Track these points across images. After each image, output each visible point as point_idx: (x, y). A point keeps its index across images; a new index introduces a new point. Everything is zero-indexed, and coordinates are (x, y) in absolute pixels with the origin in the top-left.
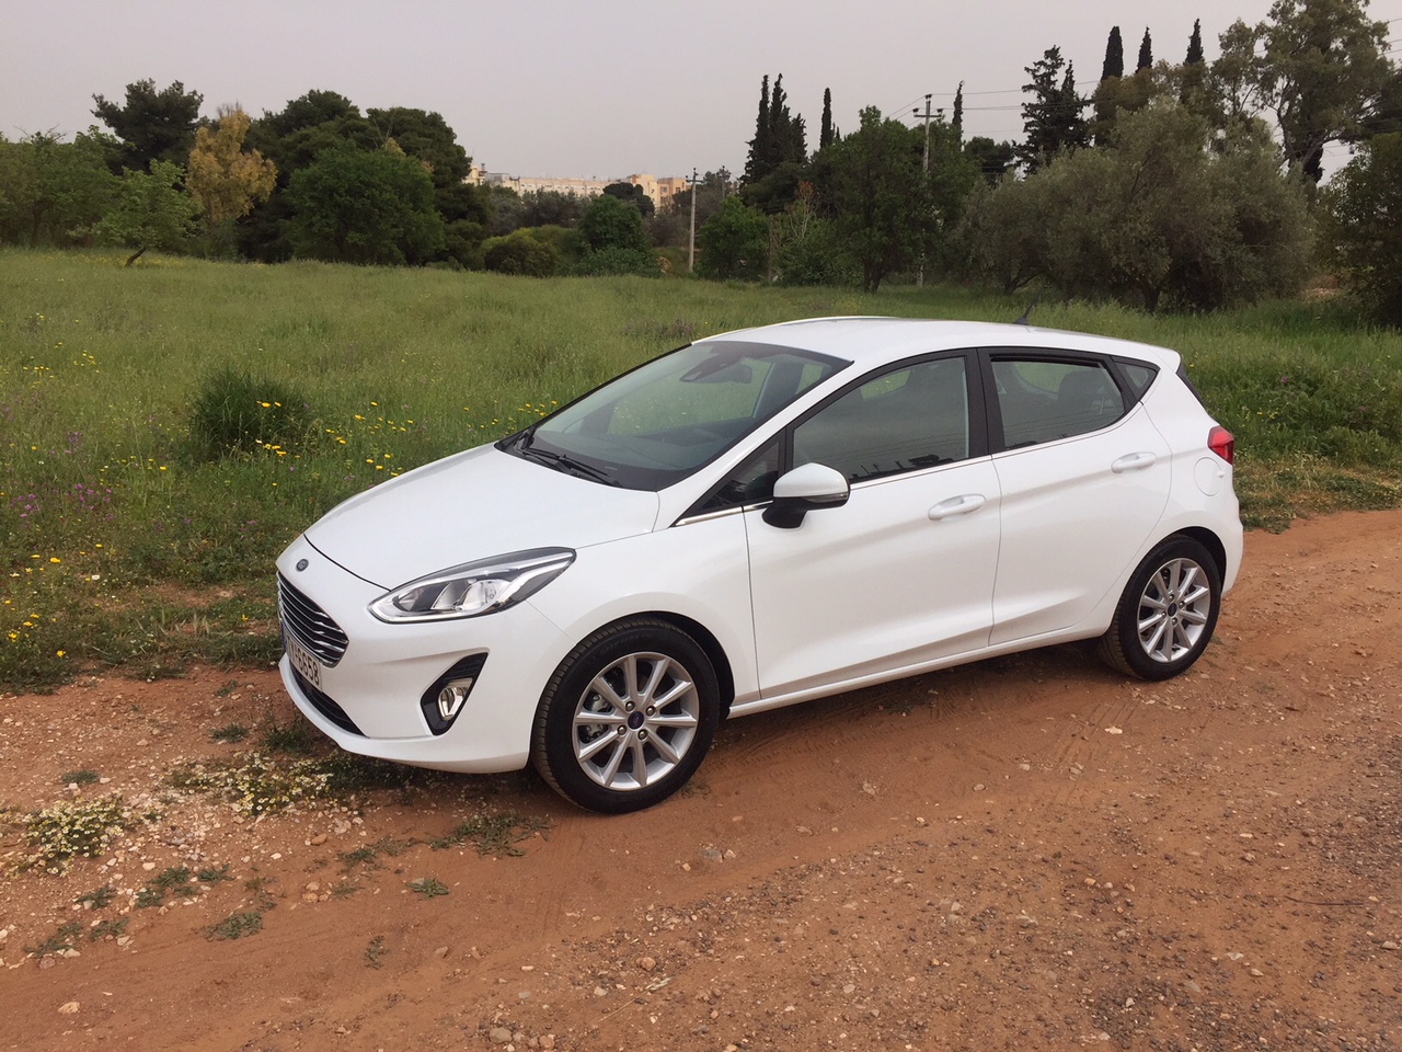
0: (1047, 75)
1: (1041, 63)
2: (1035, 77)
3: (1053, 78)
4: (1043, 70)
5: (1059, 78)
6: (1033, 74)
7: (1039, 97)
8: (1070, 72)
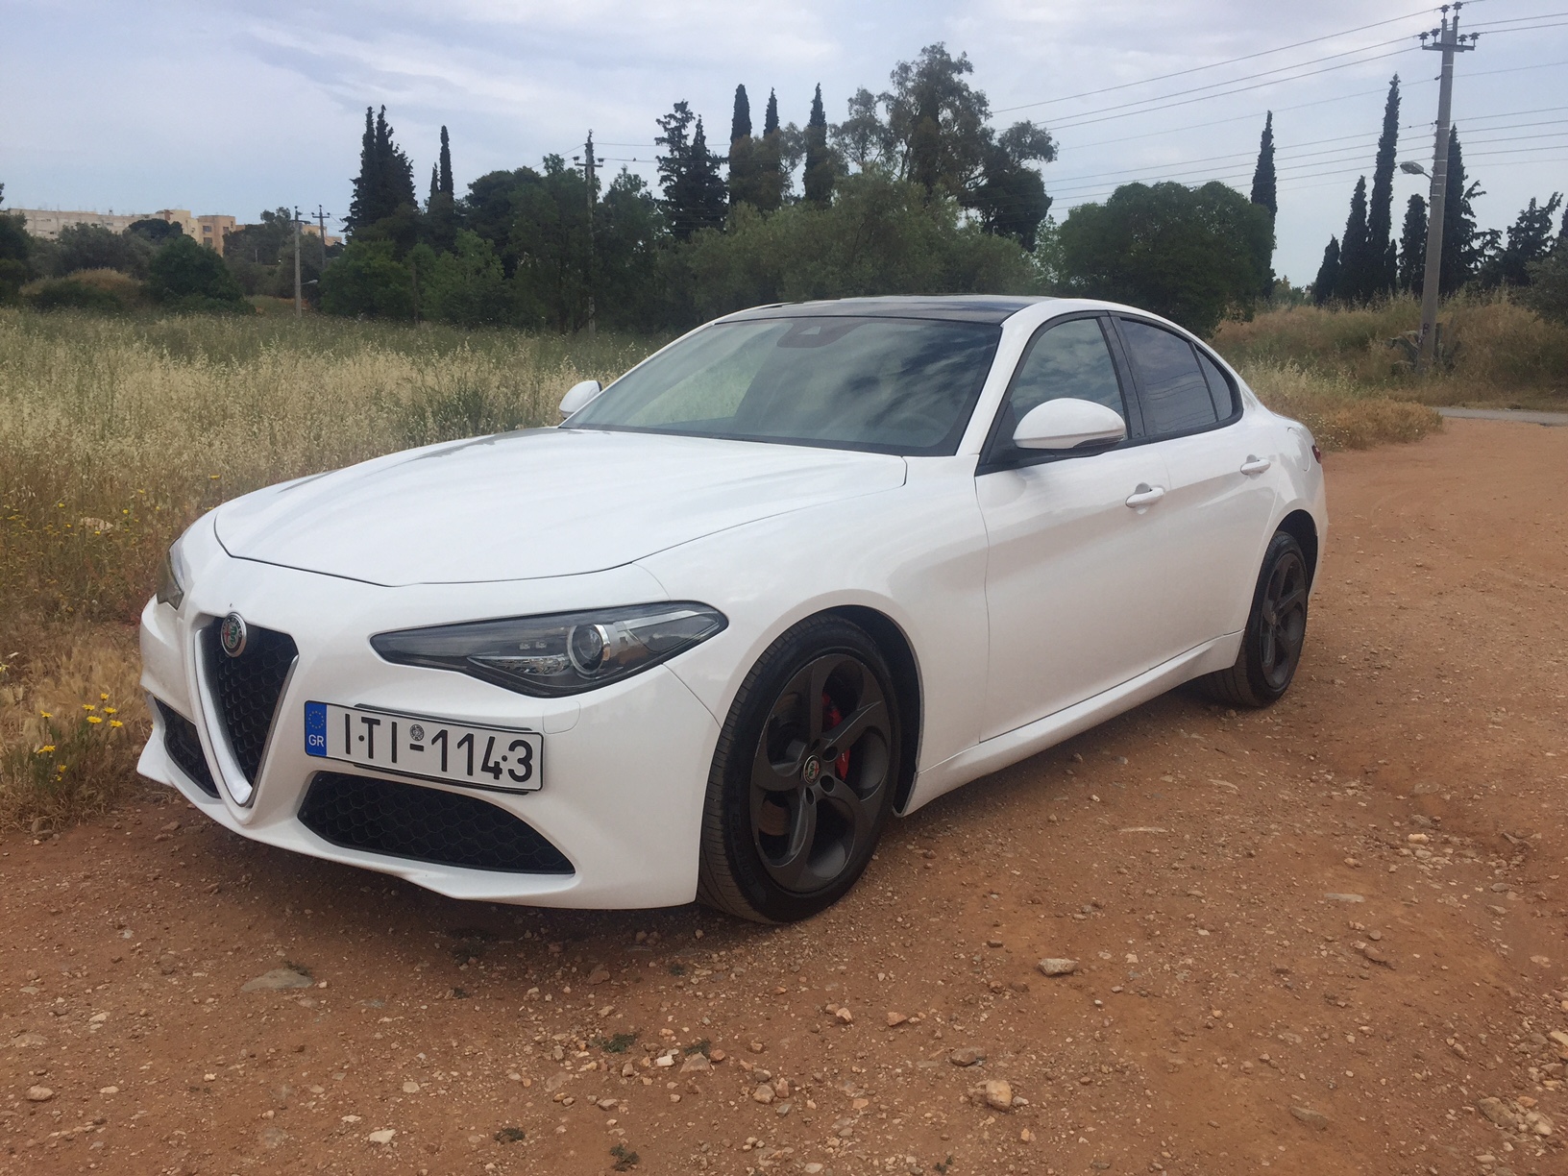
0: (678, 129)
1: (671, 116)
2: (666, 129)
3: (684, 132)
4: (673, 124)
5: (690, 131)
6: (665, 127)
7: (672, 151)
8: (699, 126)
